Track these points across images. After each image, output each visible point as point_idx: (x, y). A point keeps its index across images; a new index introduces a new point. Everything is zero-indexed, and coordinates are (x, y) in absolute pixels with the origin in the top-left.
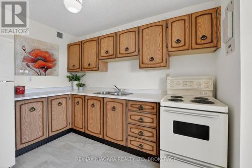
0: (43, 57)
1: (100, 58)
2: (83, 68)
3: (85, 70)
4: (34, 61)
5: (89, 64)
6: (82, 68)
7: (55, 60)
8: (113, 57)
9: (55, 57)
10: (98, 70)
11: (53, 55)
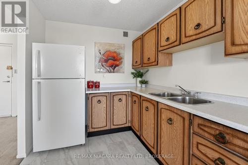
0: (113, 57)
1: (160, 49)
2: (144, 64)
3: (145, 65)
4: (106, 61)
5: (149, 58)
6: (142, 64)
7: (121, 59)
8: (176, 44)
9: (121, 56)
10: (157, 64)
11: (120, 54)
